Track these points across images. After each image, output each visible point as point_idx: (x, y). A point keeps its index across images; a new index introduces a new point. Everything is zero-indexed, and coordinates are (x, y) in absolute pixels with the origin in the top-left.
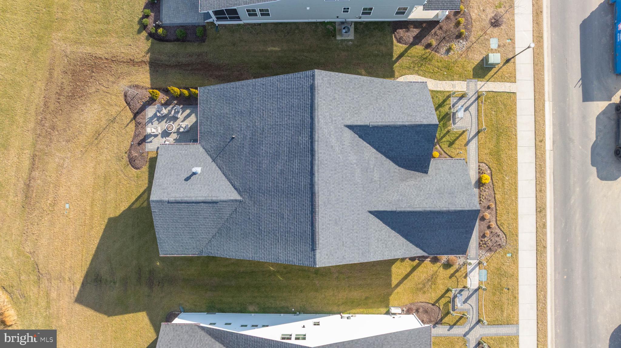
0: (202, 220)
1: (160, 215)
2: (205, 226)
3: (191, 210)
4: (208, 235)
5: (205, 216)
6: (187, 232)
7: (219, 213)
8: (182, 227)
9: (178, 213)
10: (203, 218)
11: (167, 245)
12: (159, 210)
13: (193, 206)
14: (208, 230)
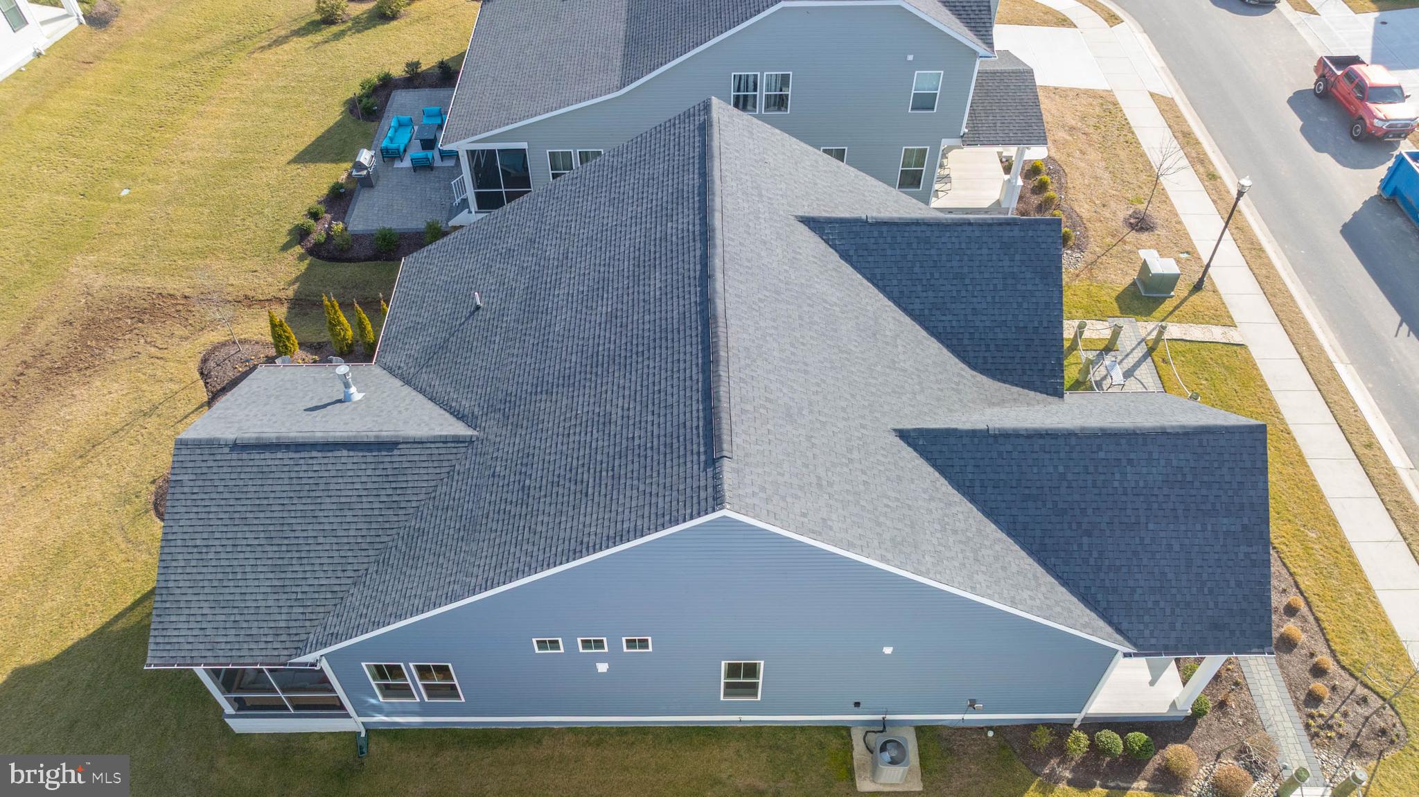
0: (331, 513)
1: (195, 497)
2: (334, 540)
3: (302, 475)
4: (339, 574)
5: (343, 500)
6: (270, 562)
7: (394, 485)
8: (256, 542)
9: (254, 489)
10: (334, 507)
11: (183, 618)
12: (193, 477)
13: (310, 462)
14: (343, 554)
